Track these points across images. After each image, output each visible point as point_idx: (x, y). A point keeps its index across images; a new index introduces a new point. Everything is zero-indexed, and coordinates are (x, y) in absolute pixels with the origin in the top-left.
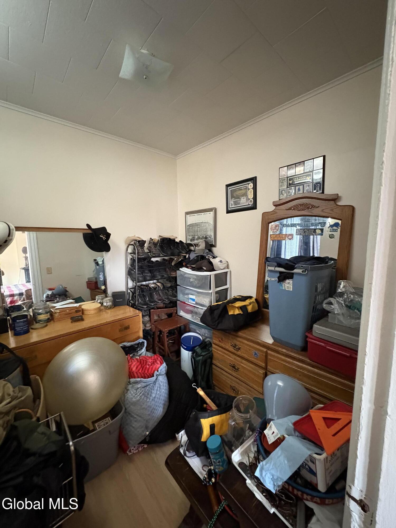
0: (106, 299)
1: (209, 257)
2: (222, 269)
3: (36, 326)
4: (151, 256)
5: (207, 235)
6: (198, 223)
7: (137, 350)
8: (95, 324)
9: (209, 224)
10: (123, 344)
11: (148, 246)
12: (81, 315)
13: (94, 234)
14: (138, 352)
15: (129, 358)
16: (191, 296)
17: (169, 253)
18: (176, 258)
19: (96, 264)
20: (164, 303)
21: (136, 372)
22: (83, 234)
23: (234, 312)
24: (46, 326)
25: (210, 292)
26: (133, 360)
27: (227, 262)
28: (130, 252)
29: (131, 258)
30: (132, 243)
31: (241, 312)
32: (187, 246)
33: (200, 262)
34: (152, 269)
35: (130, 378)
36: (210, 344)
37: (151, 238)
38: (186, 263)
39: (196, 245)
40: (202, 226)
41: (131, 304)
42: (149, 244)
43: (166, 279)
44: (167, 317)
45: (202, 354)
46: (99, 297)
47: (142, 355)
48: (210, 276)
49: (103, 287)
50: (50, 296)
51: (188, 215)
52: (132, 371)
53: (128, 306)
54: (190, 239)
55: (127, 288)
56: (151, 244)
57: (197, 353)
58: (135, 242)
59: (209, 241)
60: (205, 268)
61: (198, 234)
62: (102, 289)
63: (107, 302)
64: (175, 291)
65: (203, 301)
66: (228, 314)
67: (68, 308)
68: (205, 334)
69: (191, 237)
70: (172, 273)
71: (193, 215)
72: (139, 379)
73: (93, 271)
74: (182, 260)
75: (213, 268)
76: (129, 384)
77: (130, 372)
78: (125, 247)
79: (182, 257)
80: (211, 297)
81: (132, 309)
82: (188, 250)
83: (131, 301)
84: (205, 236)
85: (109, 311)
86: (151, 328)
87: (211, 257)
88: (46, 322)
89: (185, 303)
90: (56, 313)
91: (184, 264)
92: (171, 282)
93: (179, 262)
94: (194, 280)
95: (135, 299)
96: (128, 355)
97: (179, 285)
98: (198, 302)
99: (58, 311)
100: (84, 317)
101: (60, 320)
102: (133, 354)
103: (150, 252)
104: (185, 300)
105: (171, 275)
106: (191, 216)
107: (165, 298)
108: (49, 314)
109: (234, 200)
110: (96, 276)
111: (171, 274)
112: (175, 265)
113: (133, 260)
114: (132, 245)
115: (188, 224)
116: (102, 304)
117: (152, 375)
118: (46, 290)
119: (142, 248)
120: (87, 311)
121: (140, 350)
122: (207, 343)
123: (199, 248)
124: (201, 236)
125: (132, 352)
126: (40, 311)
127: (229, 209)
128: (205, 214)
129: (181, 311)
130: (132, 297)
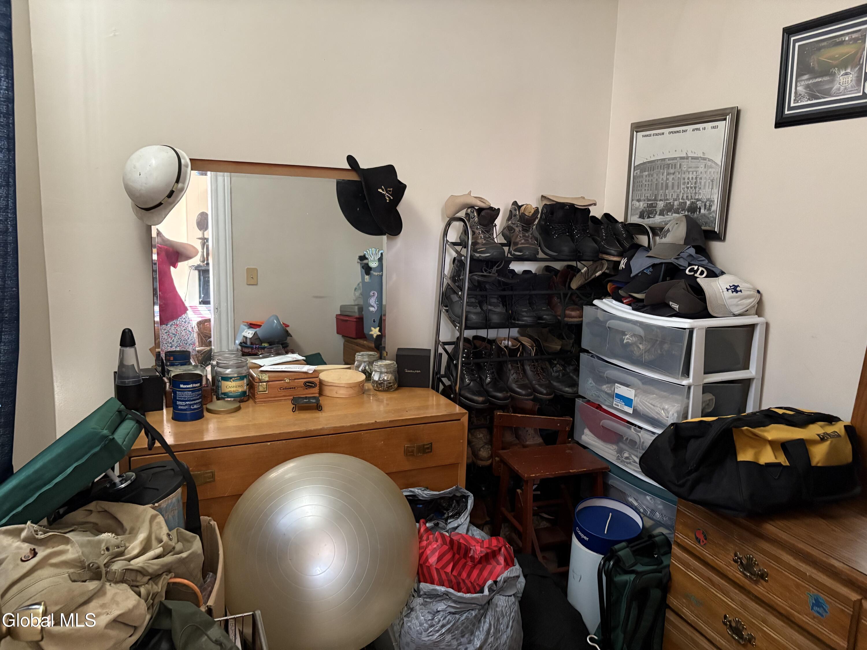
0: (380, 363)
1: (696, 272)
2: (735, 315)
3: (217, 405)
4: (509, 256)
5: (698, 200)
6: (670, 159)
7: (446, 516)
8: (347, 423)
9: (709, 163)
10: (411, 491)
11: (505, 224)
12: (317, 395)
13: (363, 183)
14: (449, 521)
15: (422, 530)
16: (621, 390)
17: (566, 249)
18: (585, 266)
19: (364, 271)
20: (535, 400)
21: (437, 569)
22: (338, 183)
23: (757, 455)
24: (238, 409)
25: (685, 382)
26: (431, 536)
27: (758, 292)
28: (453, 240)
29: (455, 258)
30: (462, 214)
31: (783, 460)
32: (627, 231)
33: (661, 284)
34: (510, 293)
35: (419, 581)
36: (667, 544)
37: (515, 203)
38: (618, 285)
39: (657, 231)
40: (684, 169)
41: (441, 387)
42: (509, 219)
43: (547, 329)
44: (540, 440)
45: (634, 568)
46: (362, 355)
47: (457, 531)
48: (691, 331)
49: (375, 332)
50: (249, 343)
51: (640, 134)
52: (427, 564)
53: (434, 392)
54: (638, 212)
55: (437, 342)
56: (513, 220)
57: (618, 561)
58: (469, 210)
59: (700, 222)
60: (676, 306)
61: (666, 195)
62: (372, 335)
63: (381, 373)
64: (571, 368)
65: (658, 409)
66: (735, 456)
67: (288, 374)
68: (653, 511)
69: (642, 205)
70: (567, 312)
71: (656, 135)
72: (443, 589)
73: (356, 289)
74: (604, 274)
75: (706, 308)
76: (416, 595)
77: (420, 566)
78: (442, 226)
79: (606, 266)
80: (686, 400)
81: (443, 400)
82: (627, 245)
83: (443, 379)
84: (688, 203)
85: (384, 396)
86: (491, 464)
87: (702, 273)
88: (238, 399)
89: (599, 407)
90: (261, 381)
91: (609, 287)
92: (563, 339)
93: (594, 279)
94: (634, 339)
95: (454, 375)
96: (422, 521)
97: (587, 351)
98: (641, 408)
99: (265, 377)
100: (323, 401)
101: (269, 400)
102: (433, 522)
103: (508, 244)
104: (600, 399)
105: (566, 319)
106: (650, 135)
107: (541, 385)
108: (245, 381)
109: (809, 79)
110: (361, 303)
111: (565, 316)
112: (581, 288)
113: (458, 263)
114: (461, 219)
115: (638, 161)
116: (368, 376)
117: (478, 589)
118: (243, 326)
119: (488, 232)
120: (330, 388)
121: (452, 517)
122: (657, 539)
123: (664, 240)
124: (676, 203)
125: (432, 515)
126: (228, 371)
127: (786, 112)
128: (698, 129)
129: (587, 431)
130: (448, 367)
